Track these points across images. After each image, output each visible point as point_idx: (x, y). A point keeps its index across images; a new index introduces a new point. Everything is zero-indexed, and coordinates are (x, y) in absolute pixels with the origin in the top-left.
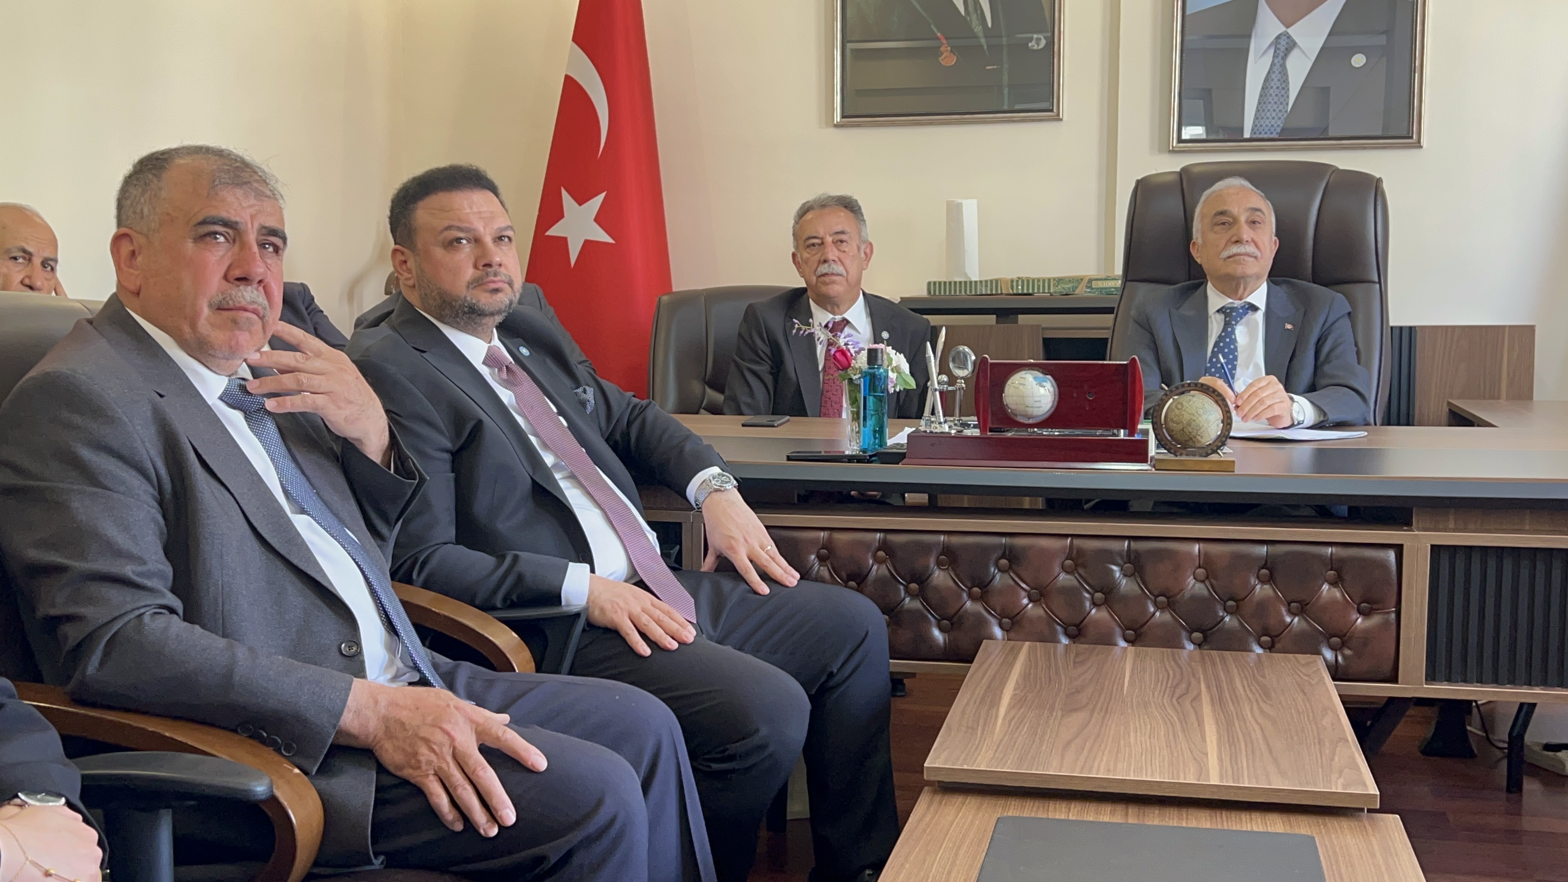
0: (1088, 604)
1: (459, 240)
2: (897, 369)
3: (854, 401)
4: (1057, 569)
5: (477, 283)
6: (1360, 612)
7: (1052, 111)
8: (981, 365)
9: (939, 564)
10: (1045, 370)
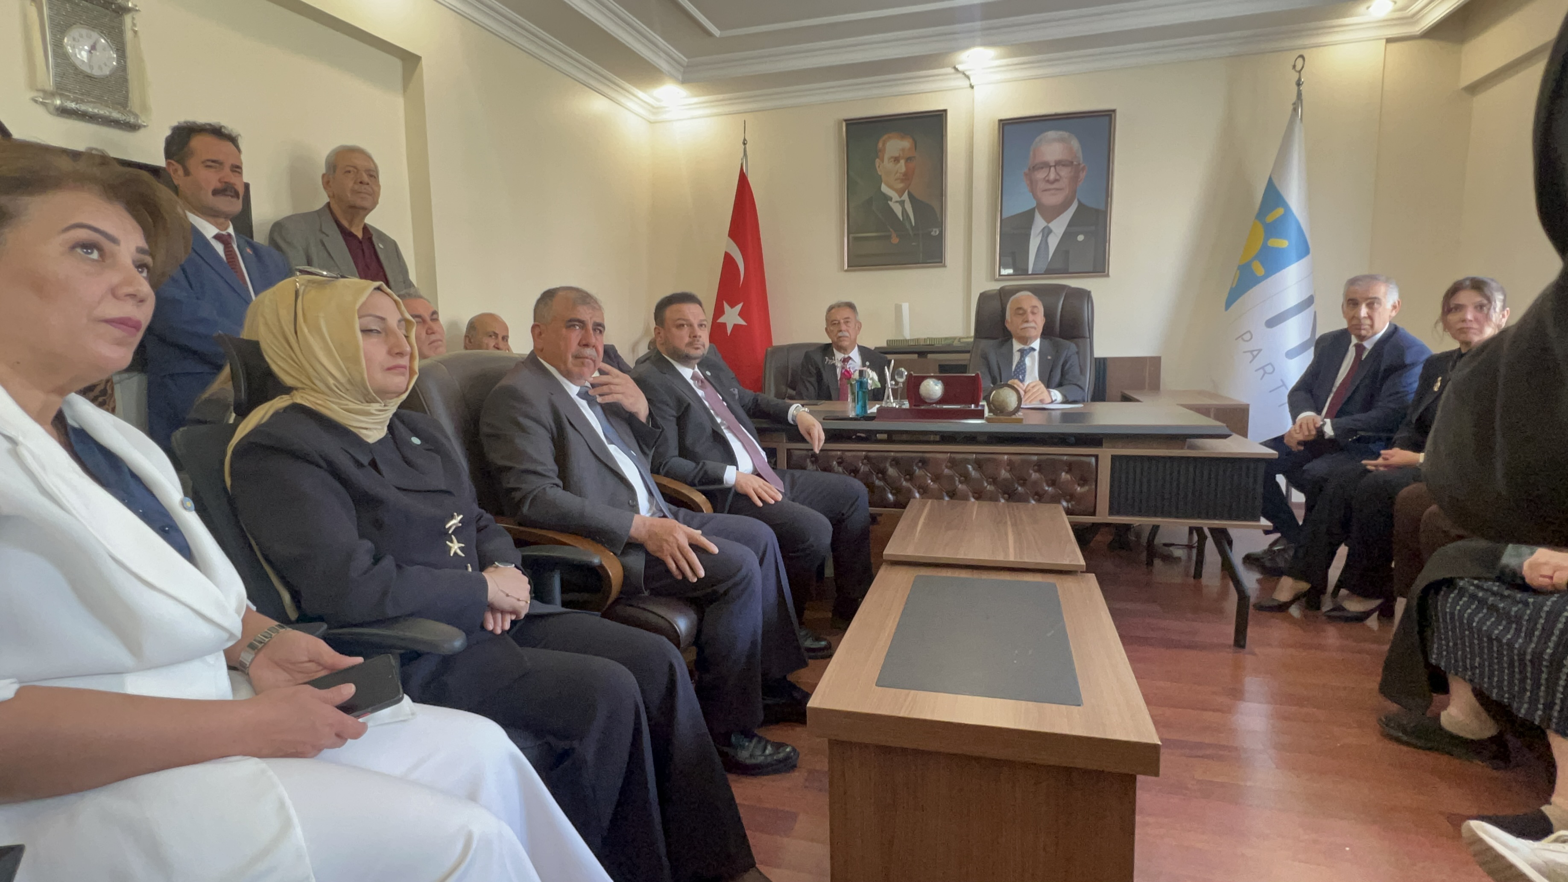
0: (957, 483)
1: (683, 325)
2: (872, 379)
3: (853, 393)
4: (944, 467)
5: (690, 344)
6: (1079, 485)
7: (942, 262)
8: (909, 377)
9: (891, 465)
10: (938, 378)
